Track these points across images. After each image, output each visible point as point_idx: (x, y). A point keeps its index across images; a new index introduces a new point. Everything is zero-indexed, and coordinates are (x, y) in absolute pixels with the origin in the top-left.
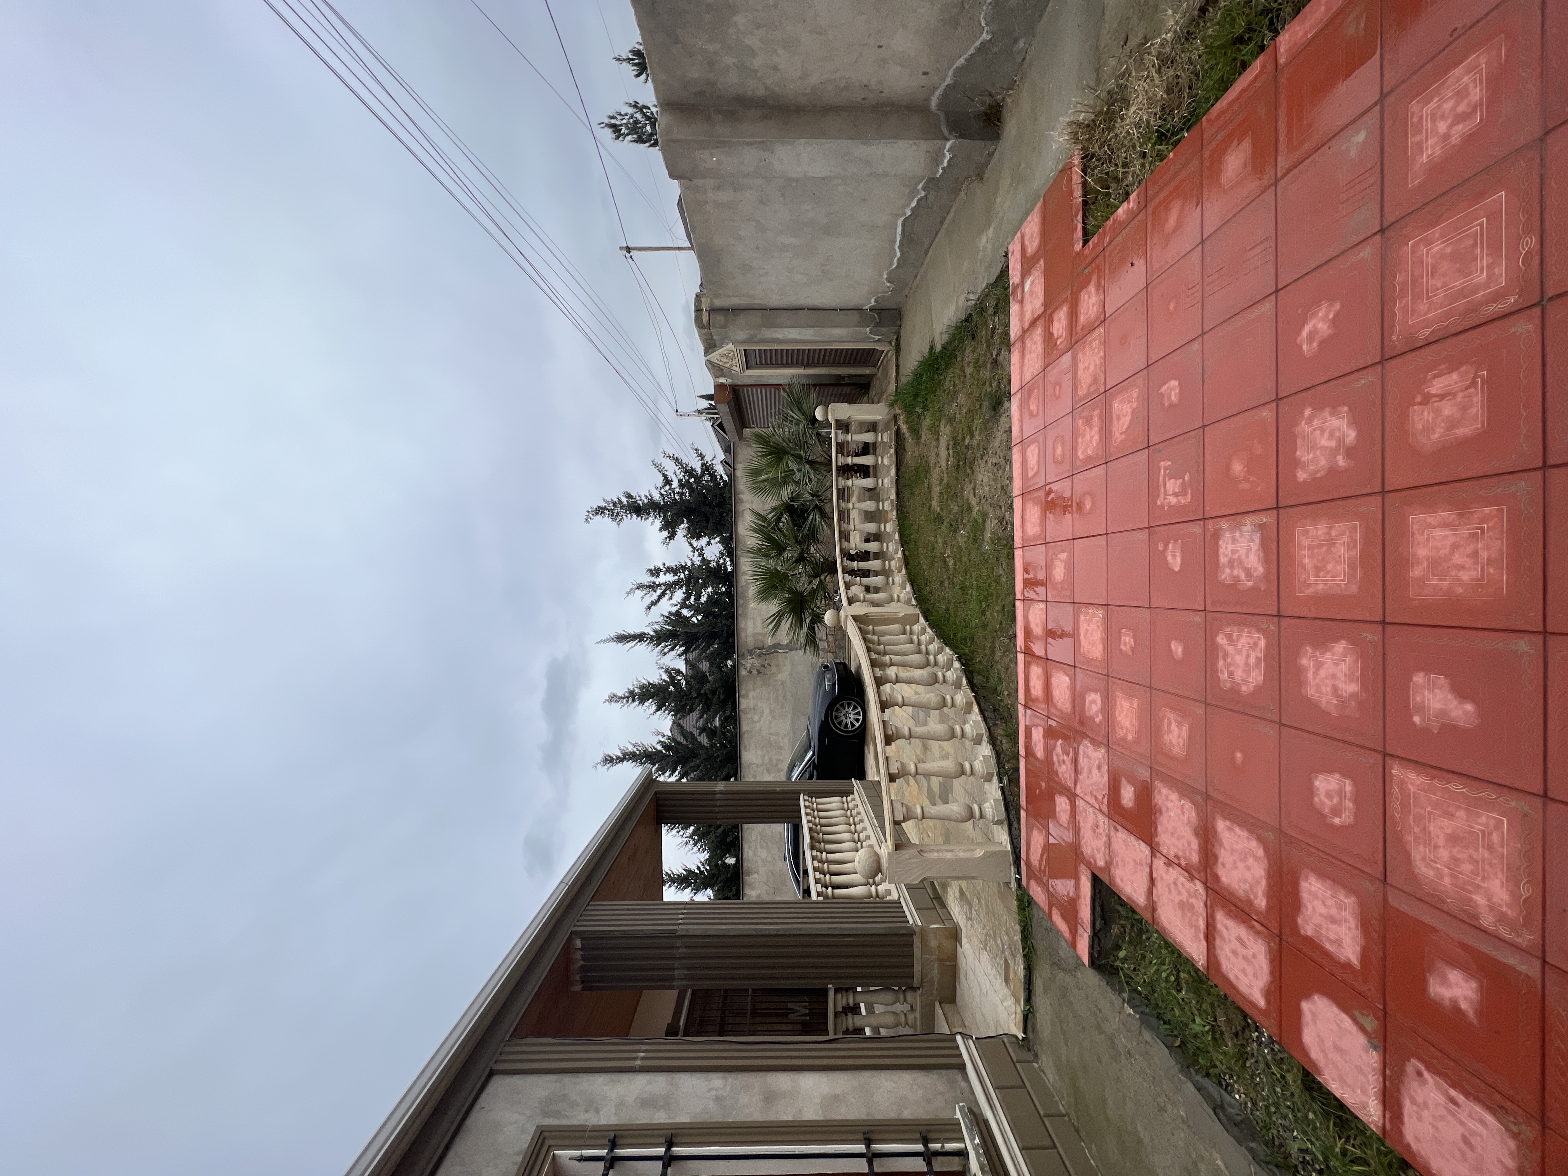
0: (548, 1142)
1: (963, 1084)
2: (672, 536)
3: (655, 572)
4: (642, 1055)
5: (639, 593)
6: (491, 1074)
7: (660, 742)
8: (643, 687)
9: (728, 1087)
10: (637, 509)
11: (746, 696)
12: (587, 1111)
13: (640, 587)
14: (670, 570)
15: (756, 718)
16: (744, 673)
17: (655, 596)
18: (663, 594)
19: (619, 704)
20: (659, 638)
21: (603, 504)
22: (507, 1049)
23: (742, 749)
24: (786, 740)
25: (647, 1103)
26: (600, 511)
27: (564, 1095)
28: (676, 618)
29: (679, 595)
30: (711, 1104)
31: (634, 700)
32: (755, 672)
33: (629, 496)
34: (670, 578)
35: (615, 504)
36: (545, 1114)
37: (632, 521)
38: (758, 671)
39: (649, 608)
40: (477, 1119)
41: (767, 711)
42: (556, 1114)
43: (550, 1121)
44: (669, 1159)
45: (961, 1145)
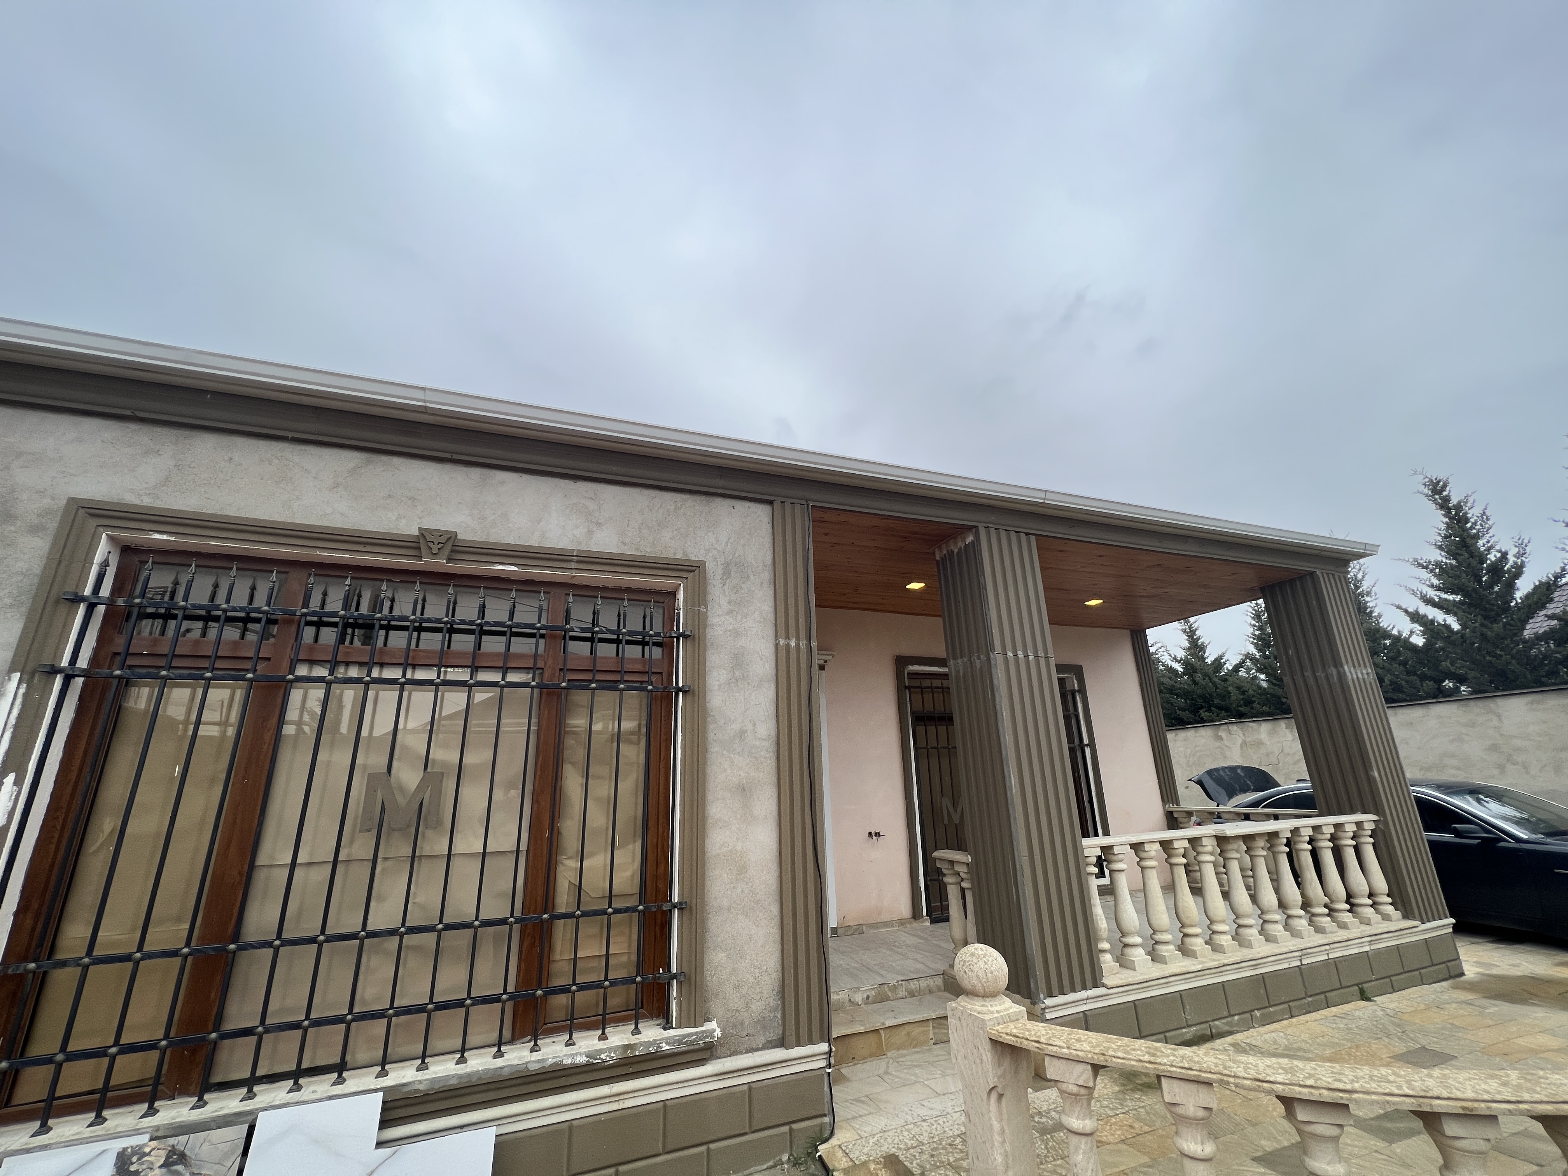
4: (793, 644)
6: (772, 503)
9: (758, 743)
22: (798, 509)
42: (727, 574)
43: (714, 570)
44: (676, 692)
45: (674, 1022)
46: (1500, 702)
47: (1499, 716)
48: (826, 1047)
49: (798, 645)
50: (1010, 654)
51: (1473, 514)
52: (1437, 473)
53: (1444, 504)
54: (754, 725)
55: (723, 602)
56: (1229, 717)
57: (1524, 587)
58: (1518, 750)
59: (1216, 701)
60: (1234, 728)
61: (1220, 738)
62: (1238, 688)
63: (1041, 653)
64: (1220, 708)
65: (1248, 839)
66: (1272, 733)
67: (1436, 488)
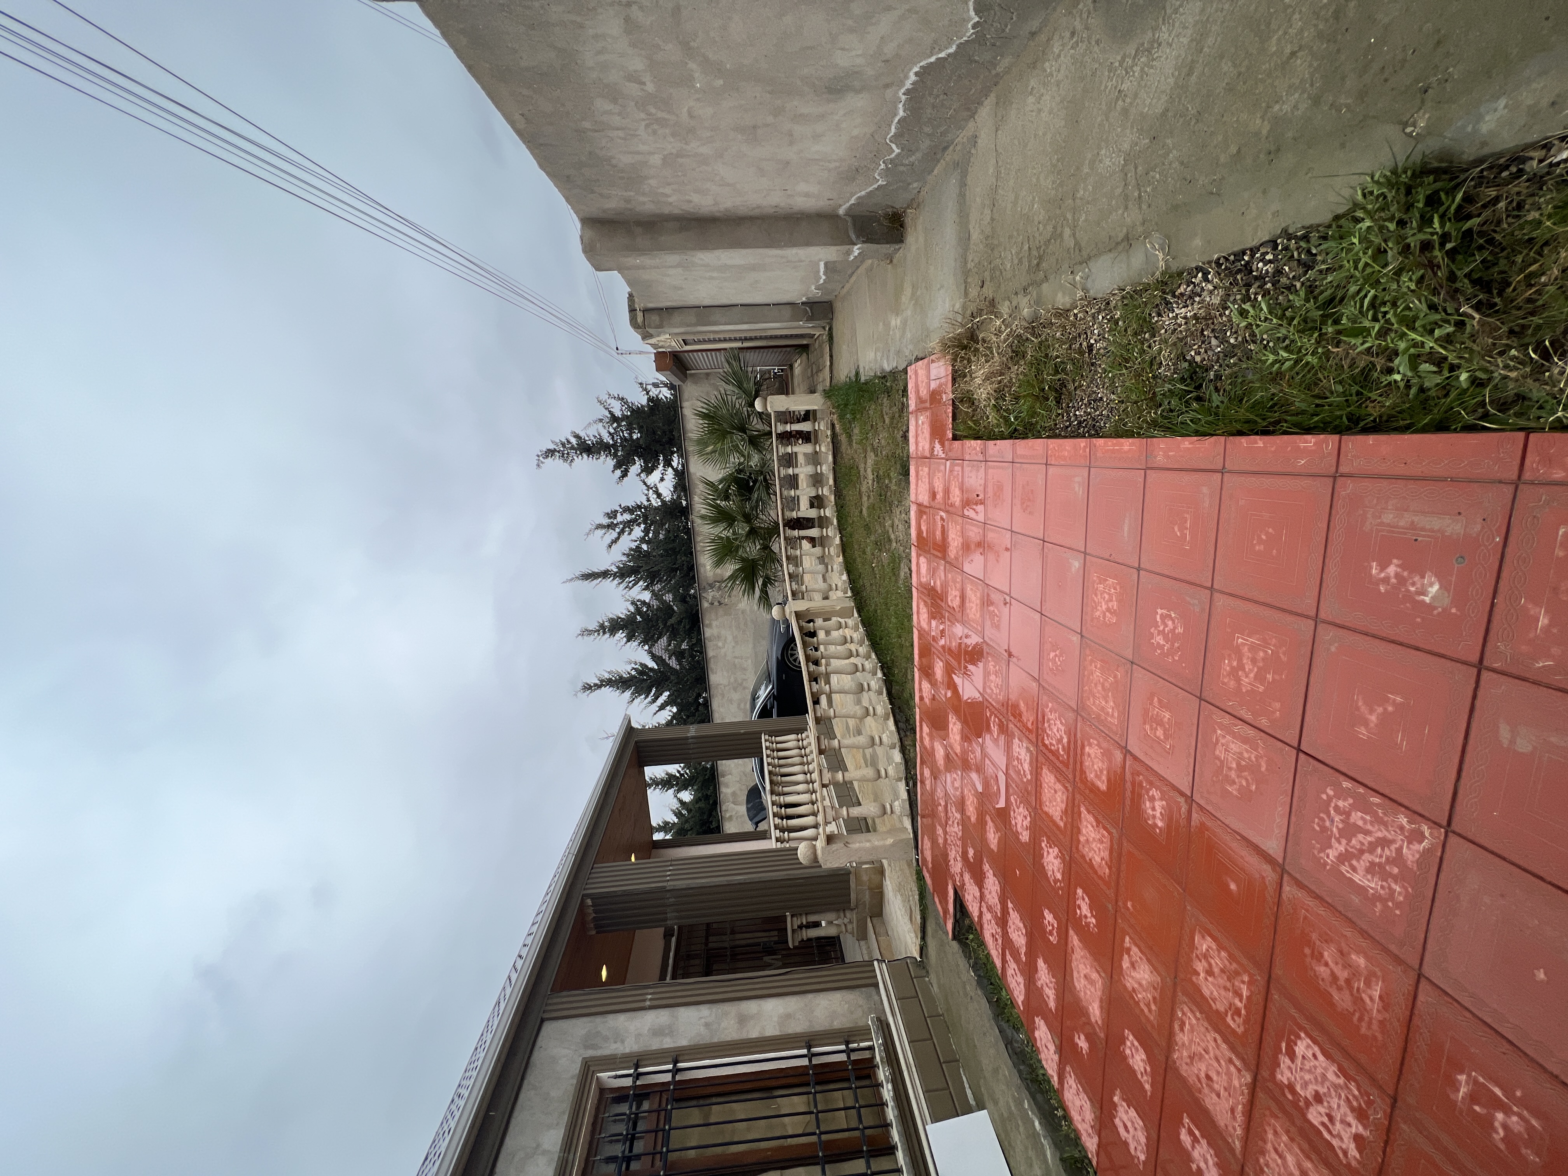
0: (592, 1069)
1: (876, 998)
2: (625, 474)
3: (613, 514)
4: (649, 997)
5: (600, 532)
6: (542, 1021)
7: (633, 668)
8: (611, 620)
9: (713, 1015)
10: (587, 448)
11: (710, 626)
12: (615, 1042)
13: (600, 526)
14: (627, 510)
15: (720, 644)
16: (706, 605)
17: (614, 535)
18: (622, 532)
19: (592, 637)
20: (623, 573)
21: (552, 447)
22: (550, 1001)
23: (710, 673)
24: (750, 661)
25: (658, 1032)
26: (550, 453)
27: (598, 1032)
28: (636, 554)
29: (638, 532)
30: (702, 1029)
31: (604, 633)
32: (716, 603)
33: (577, 437)
34: (627, 517)
35: (563, 445)
36: (586, 1047)
37: (583, 462)
38: (719, 602)
39: (610, 546)
40: (538, 1056)
41: (730, 638)
42: (594, 1047)
43: (590, 1053)
44: (676, 1071)
45: (870, 1043)
46: (712, 683)
47: (718, 685)
48: (876, 963)
49: (650, 994)
51: (607, 676)
52: (580, 686)
53: (599, 687)
54: (701, 1018)
55: (614, 1046)
56: (716, 811)
57: (652, 664)
58: (735, 680)
59: (705, 817)
60: (724, 808)
61: (731, 817)
62: (697, 803)
63: (669, 863)
64: (710, 815)
66: (727, 786)
67: (588, 688)
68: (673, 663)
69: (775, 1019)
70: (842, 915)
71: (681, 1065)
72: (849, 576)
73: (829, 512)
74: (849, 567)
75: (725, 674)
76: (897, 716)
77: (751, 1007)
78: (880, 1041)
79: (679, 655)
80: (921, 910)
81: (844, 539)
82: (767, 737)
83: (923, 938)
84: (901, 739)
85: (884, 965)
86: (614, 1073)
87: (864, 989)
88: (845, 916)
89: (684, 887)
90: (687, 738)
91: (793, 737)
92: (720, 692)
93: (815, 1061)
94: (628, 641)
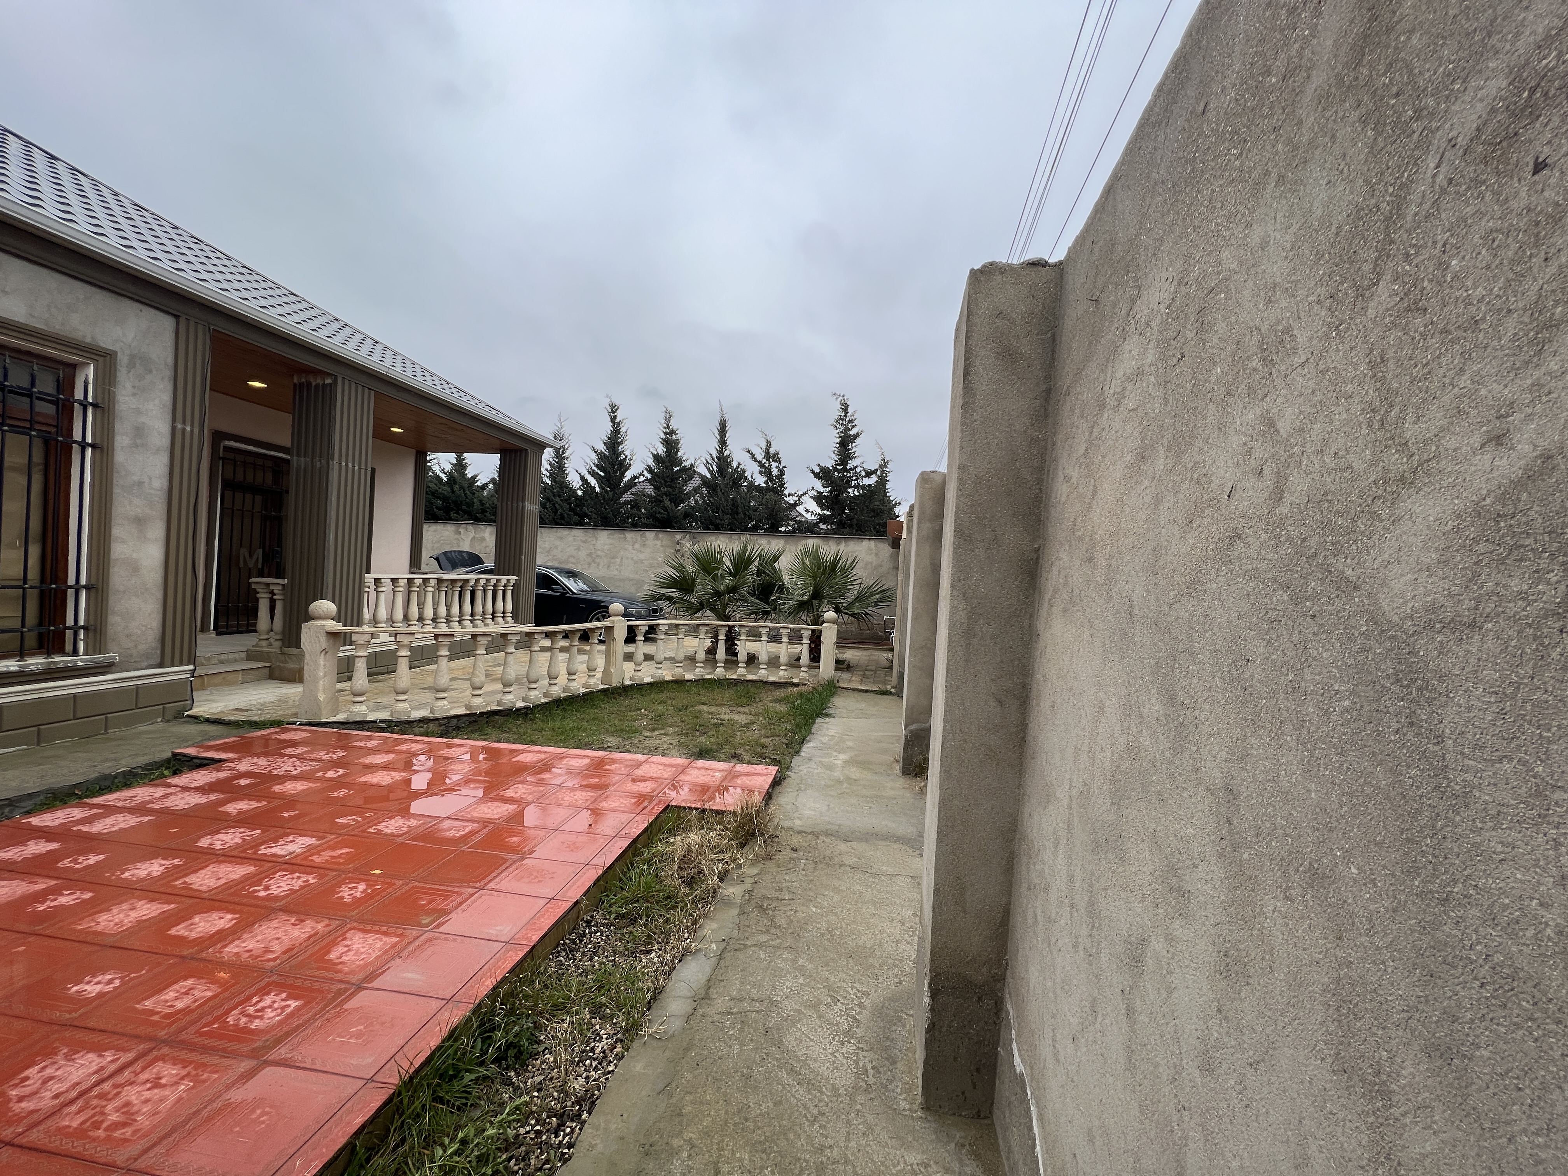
0: (101, 359)
1: (145, 664)
2: (817, 476)
3: (776, 458)
4: (188, 429)
5: (763, 445)
6: (177, 317)
7: (626, 457)
8: (677, 442)
9: (152, 492)
10: (845, 443)
11: (657, 538)
12: (134, 387)
13: (769, 445)
14: (781, 473)
15: (637, 546)
16: (678, 537)
17: (760, 456)
18: (761, 465)
19: (663, 421)
20: (723, 461)
21: (850, 410)
22: (200, 328)
23: (609, 532)
24: (616, 573)
25: (139, 432)
26: (845, 408)
27: (151, 371)
28: (741, 475)
29: (760, 481)
30: (136, 478)
31: (666, 433)
32: (678, 547)
33: (856, 436)
34: (775, 472)
35: (851, 421)
36: (132, 357)
37: (833, 438)
38: (679, 550)
39: (749, 452)
41: (642, 556)
42: (132, 365)
43: (123, 359)
44: (83, 446)
45: (81, 653)
46: (599, 532)
47: (597, 539)
48: (192, 667)
49: (192, 431)
50: (343, 464)
51: (623, 430)
52: (616, 402)
53: (613, 420)
54: (150, 479)
55: (128, 385)
56: (469, 519)
57: (628, 475)
58: (598, 556)
60: (471, 527)
61: (460, 533)
62: (481, 501)
63: (363, 467)
65: (453, 581)
67: (614, 409)
68: (627, 497)
69: (134, 556)
70: (278, 637)
71: (89, 452)
72: (648, 684)
73: (720, 672)
74: (658, 686)
75: (606, 547)
76: (466, 718)
77: (157, 531)
78: (79, 663)
79: (635, 504)
80: (238, 721)
81: (688, 684)
82: (513, 581)
83: (208, 721)
84: (437, 719)
85: (188, 676)
86: (91, 380)
87: (159, 652)
88: (277, 640)
89: (330, 478)
90: (523, 501)
91: (509, 607)
92: (590, 539)
93: (71, 592)
94: (654, 456)
